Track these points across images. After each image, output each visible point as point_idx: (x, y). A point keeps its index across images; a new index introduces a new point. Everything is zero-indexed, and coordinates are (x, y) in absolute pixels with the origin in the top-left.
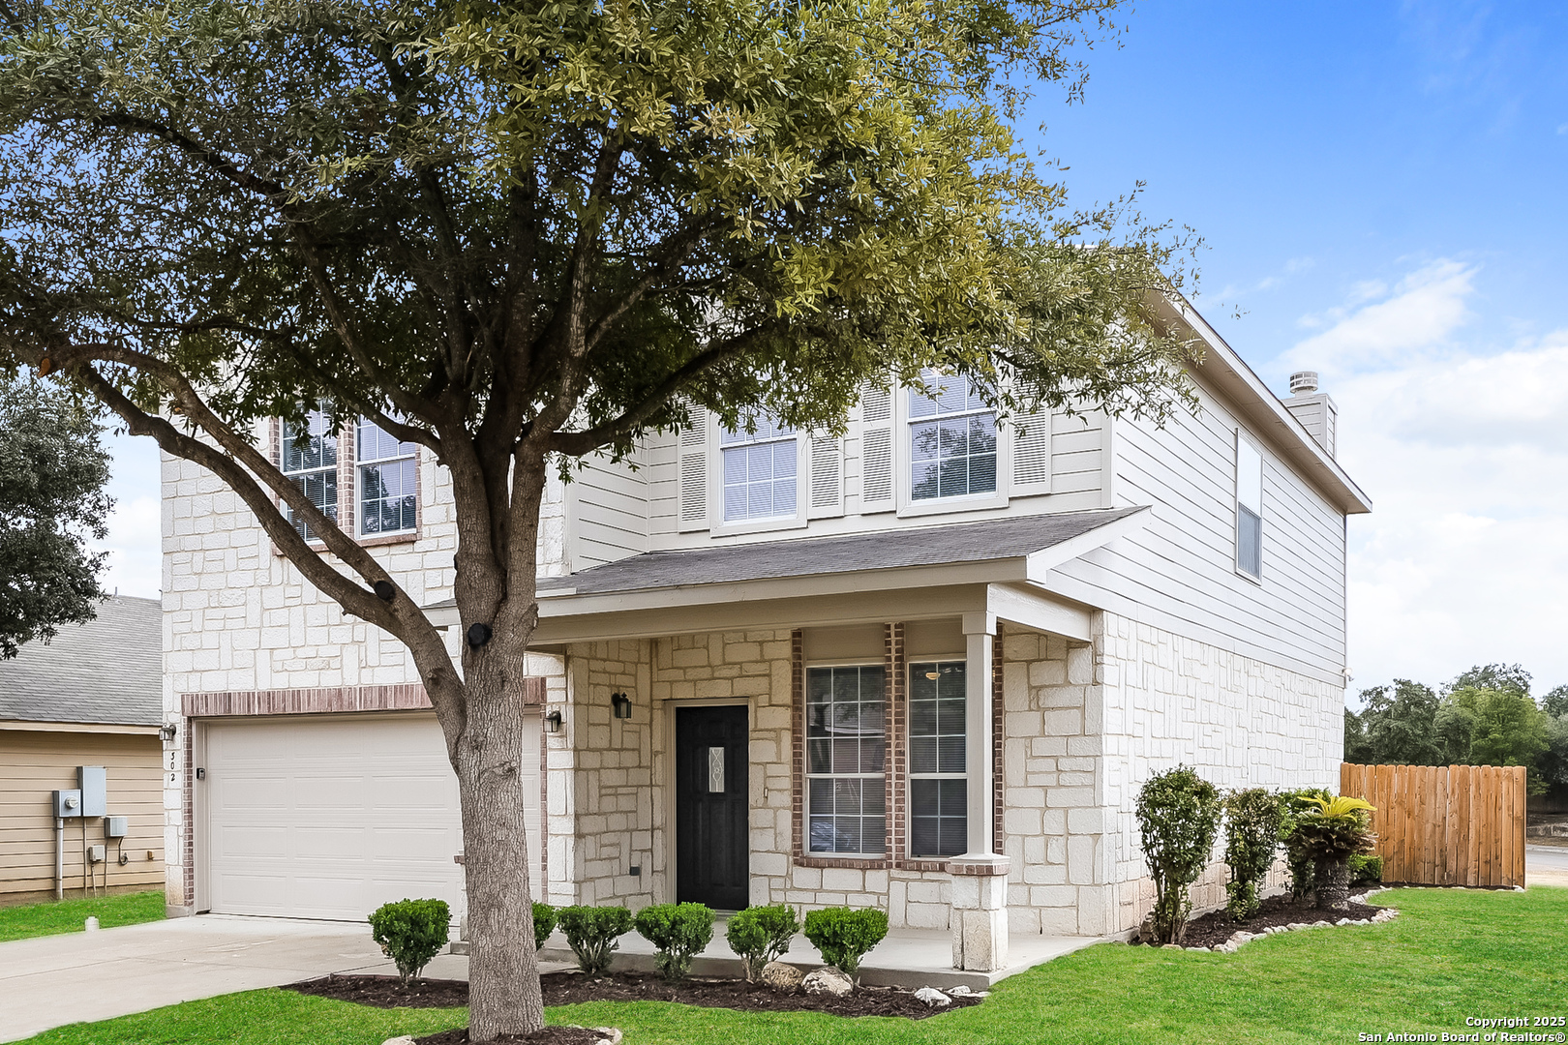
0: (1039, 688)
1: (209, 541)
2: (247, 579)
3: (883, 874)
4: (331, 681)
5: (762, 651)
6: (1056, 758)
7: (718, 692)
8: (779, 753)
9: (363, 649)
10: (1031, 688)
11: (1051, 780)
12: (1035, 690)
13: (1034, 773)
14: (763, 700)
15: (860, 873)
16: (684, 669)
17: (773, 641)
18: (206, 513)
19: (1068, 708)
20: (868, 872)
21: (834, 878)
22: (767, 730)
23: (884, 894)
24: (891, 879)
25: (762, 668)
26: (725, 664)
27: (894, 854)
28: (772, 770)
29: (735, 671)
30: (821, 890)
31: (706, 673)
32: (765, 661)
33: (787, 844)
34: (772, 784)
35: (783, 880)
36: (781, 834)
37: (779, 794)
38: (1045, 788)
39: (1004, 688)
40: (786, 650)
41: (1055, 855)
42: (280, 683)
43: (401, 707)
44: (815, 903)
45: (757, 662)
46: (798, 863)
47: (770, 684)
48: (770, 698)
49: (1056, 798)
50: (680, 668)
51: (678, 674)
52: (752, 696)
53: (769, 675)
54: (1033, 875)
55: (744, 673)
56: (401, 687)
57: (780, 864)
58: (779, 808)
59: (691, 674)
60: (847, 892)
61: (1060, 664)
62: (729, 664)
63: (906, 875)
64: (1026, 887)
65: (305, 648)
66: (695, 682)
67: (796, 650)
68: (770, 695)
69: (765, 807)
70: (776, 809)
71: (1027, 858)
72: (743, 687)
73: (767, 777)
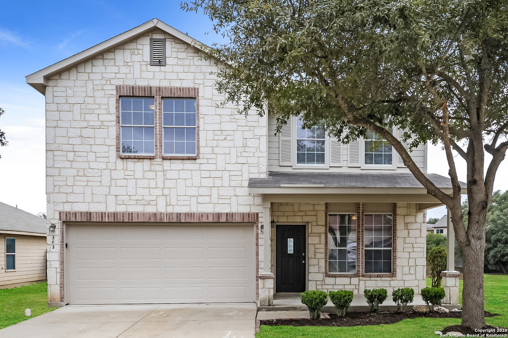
0: (408, 223)
1: (77, 148)
2: (103, 166)
3: (357, 279)
4: (151, 209)
5: (314, 207)
6: (413, 244)
7: (297, 220)
8: (320, 241)
9: (168, 198)
10: (405, 223)
11: (411, 250)
12: (407, 224)
13: (406, 248)
14: (314, 223)
15: (349, 279)
16: (283, 212)
17: (318, 204)
18: (76, 136)
19: (416, 229)
20: (352, 278)
21: (339, 280)
22: (316, 233)
23: (357, 285)
24: (359, 280)
25: (314, 213)
26: (299, 211)
27: (361, 272)
28: (317, 246)
29: (303, 214)
30: (335, 284)
31: (292, 214)
32: (315, 211)
33: (323, 270)
34: (317, 251)
35: (321, 282)
36: (321, 267)
37: (320, 254)
38: (409, 252)
39: (397, 222)
40: (323, 208)
41: (412, 271)
42: (121, 209)
43: (188, 221)
44: (333, 289)
45: (312, 211)
46: (326, 276)
47: (317, 218)
48: (317, 223)
49: (412, 255)
50: (282, 212)
51: (281, 214)
52: (310, 222)
53: (316, 215)
54: (405, 278)
55: (307, 214)
56: (188, 214)
57: (320, 276)
58: (320, 259)
59: (286, 214)
60: (344, 285)
61: (414, 217)
62: (301, 211)
63: (365, 279)
64: (403, 281)
65: (136, 196)
66: (287, 216)
67: (326, 208)
68: (317, 222)
69: (315, 258)
70: (319, 259)
71: (404, 273)
72: (306, 219)
73: (315, 248)
